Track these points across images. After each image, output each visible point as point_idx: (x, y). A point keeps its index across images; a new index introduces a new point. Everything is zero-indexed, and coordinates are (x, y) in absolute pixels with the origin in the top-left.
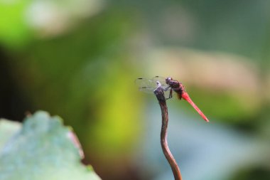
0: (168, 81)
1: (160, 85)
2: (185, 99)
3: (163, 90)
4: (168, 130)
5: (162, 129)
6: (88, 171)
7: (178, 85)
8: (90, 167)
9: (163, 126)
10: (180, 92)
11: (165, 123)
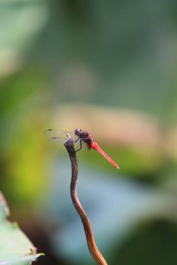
0: (77, 133)
1: (69, 137)
2: (94, 148)
3: (72, 142)
4: (78, 181)
5: (72, 180)
6: (14, 227)
7: (87, 135)
8: (15, 224)
9: (72, 177)
10: (89, 142)
11: (75, 174)
